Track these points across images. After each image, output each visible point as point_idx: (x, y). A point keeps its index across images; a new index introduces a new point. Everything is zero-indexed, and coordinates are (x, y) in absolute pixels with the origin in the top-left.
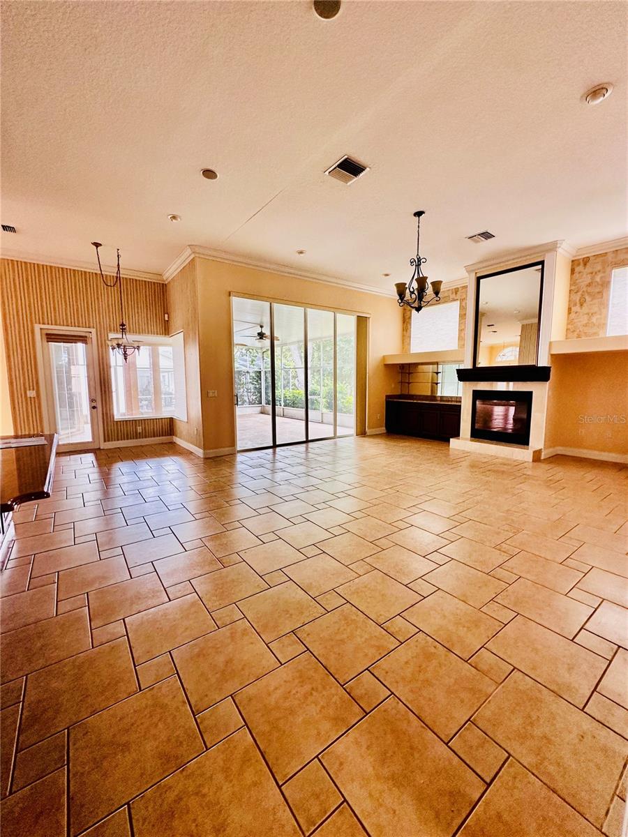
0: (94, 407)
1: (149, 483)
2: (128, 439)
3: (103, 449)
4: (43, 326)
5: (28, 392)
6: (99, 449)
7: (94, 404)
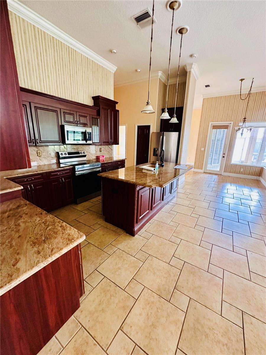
0: (224, 157)
1: (230, 196)
2: (235, 173)
3: (222, 175)
4: (212, 123)
5: (202, 148)
6: (221, 175)
7: (224, 156)
